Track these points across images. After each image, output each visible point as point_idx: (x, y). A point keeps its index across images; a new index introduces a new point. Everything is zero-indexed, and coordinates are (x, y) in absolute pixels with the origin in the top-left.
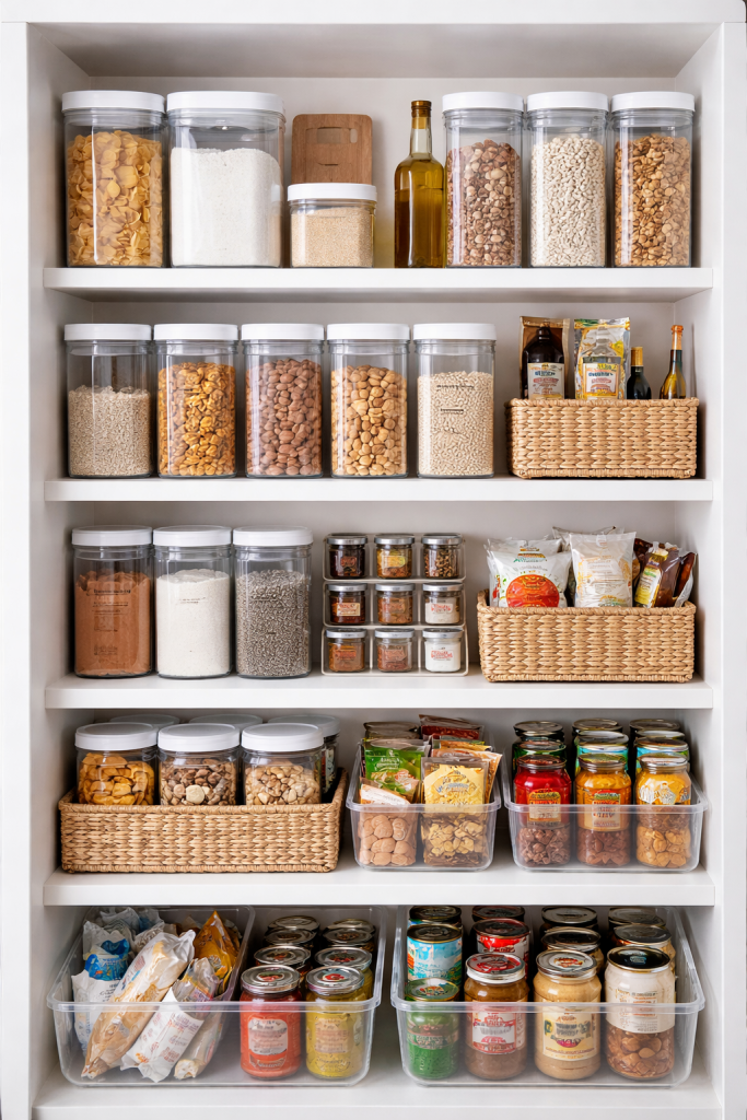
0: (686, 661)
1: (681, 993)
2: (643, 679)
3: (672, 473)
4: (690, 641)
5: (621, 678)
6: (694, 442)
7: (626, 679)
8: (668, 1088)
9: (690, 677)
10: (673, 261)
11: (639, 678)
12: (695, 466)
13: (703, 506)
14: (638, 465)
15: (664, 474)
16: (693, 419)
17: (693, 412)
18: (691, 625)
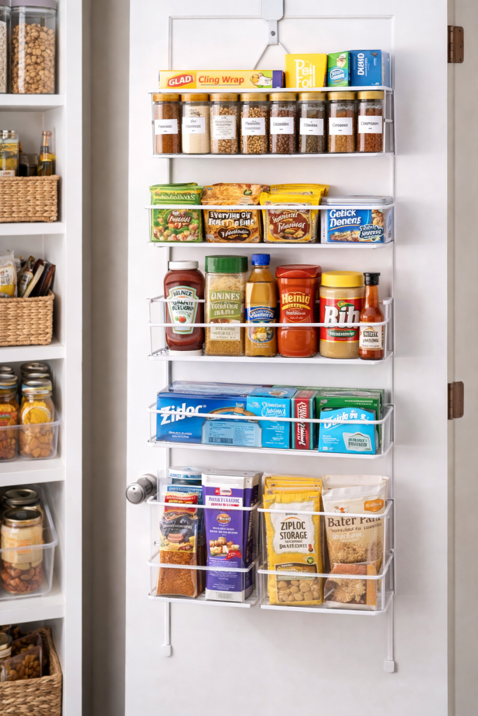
0: (47, 330)
1: (46, 537)
2: (21, 343)
3: (43, 219)
4: (50, 317)
5: (6, 344)
6: (56, 201)
7: (10, 344)
8: (39, 596)
9: (50, 340)
10: (45, 91)
11: (18, 343)
12: (56, 215)
13: (58, 237)
14: (21, 215)
15: (38, 219)
16: (55, 187)
17: (55, 184)
18: (51, 308)
